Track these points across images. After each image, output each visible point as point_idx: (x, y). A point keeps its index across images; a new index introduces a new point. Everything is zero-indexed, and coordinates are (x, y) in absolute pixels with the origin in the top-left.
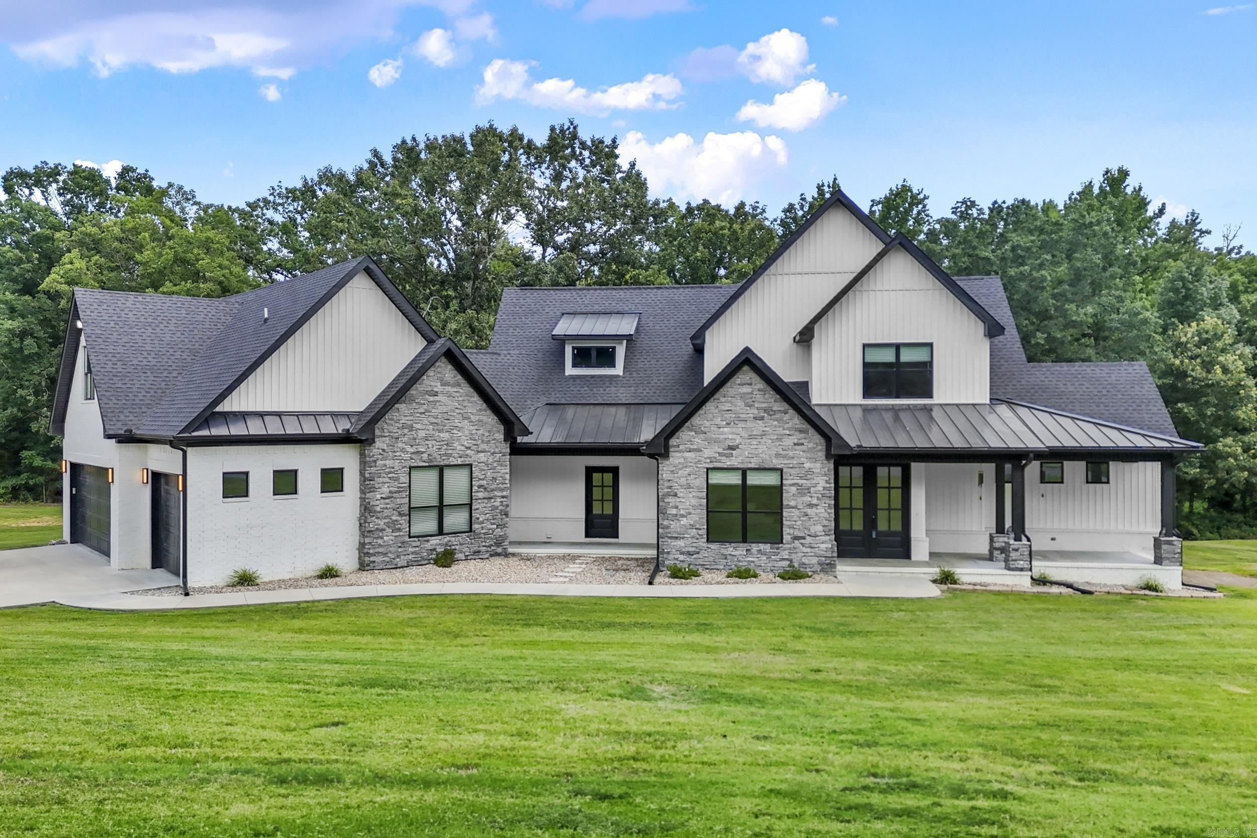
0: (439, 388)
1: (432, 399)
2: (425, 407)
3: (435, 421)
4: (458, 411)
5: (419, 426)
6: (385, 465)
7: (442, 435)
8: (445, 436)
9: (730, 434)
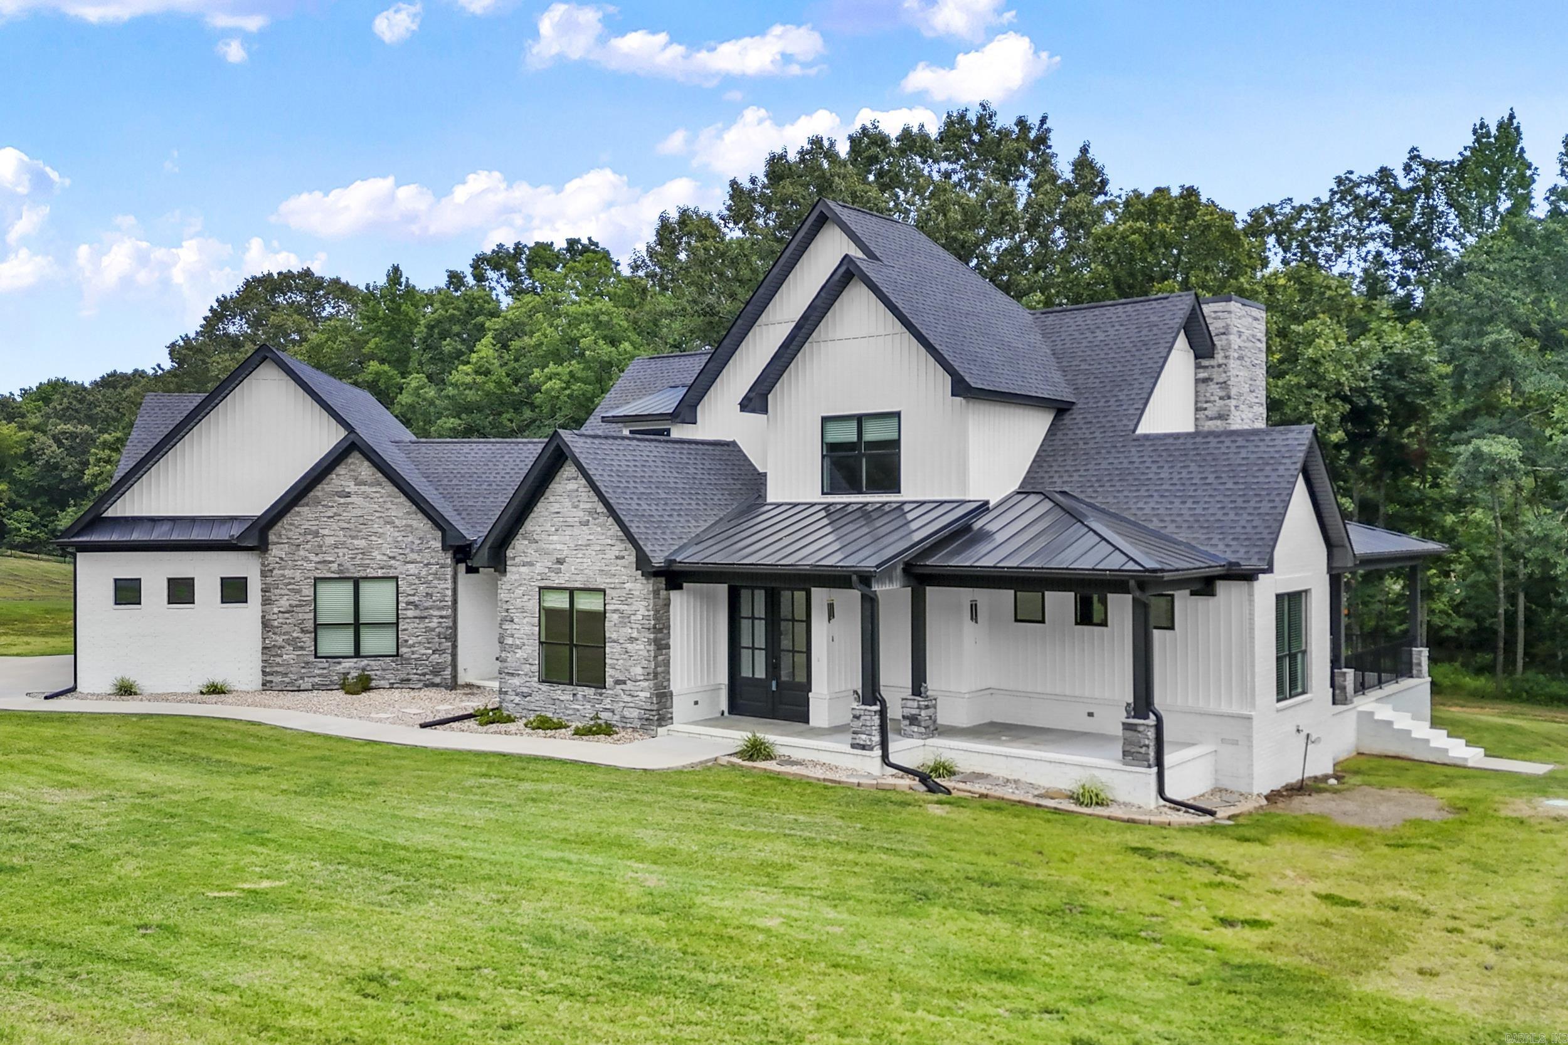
0: (351, 487)
1: (342, 500)
2: (334, 510)
3: (346, 525)
4: (377, 514)
5: (326, 532)
6: (283, 576)
7: (356, 542)
8: (362, 543)
9: (558, 543)
